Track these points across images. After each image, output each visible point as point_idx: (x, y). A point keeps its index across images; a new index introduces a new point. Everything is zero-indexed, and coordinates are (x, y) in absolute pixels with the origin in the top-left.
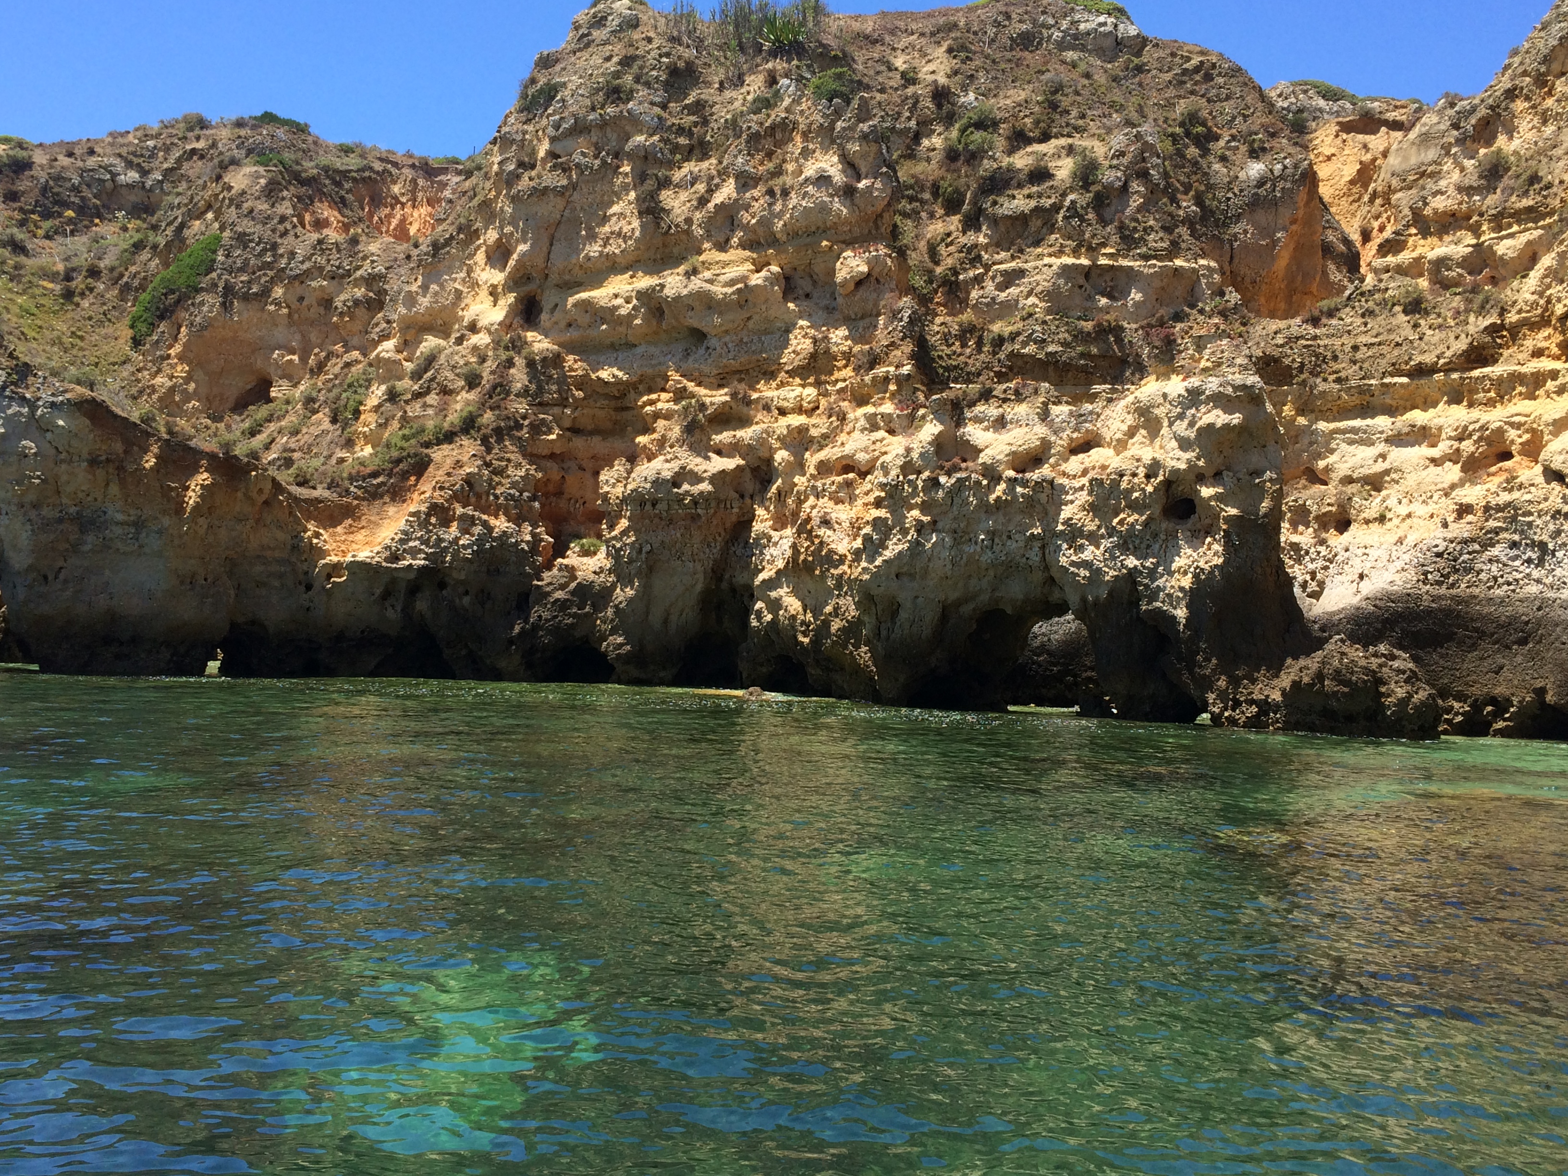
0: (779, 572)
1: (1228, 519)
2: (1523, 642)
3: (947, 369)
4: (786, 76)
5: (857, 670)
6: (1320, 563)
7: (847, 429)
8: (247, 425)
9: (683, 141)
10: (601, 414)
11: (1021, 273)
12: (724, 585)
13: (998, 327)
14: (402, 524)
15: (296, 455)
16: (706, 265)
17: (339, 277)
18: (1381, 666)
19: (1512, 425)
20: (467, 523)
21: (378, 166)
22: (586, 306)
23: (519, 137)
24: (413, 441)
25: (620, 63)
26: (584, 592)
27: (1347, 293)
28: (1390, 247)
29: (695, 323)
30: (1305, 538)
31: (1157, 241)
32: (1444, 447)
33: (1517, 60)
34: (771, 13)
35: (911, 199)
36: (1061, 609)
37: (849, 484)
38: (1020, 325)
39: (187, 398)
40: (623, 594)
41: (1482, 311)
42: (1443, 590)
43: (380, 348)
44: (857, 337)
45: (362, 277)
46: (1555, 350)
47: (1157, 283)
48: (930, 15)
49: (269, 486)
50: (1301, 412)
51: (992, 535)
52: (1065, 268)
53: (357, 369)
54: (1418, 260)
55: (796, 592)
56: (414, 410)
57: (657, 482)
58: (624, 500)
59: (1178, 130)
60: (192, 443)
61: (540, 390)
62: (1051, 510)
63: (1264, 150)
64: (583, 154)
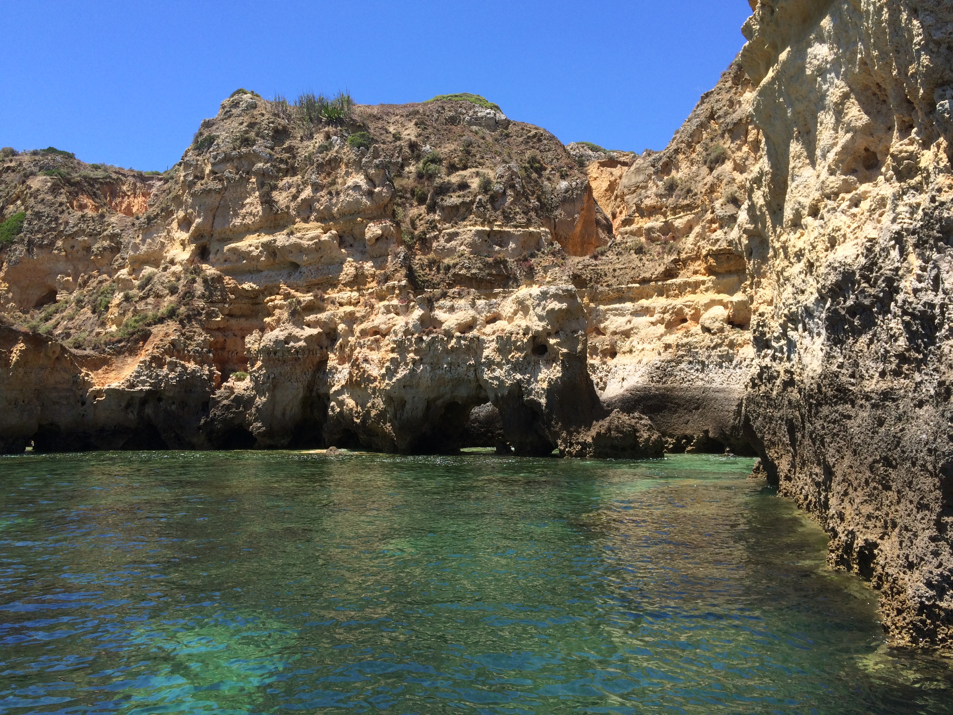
0: (343, 386)
1: (563, 355)
2: (697, 408)
3: (423, 282)
4: (335, 135)
5: (385, 435)
6: (604, 373)
7: (375, 313)
8: (43, 315)
9: (283, 166)
10: (244, 307)
11: (457, 234)
12: (314, 394)
13: (447, 261)
14: (136, 368)
15: (72, 331)
16: (298, 230)
17: (94, 235)
18: (636, 423)
19: (686, 306)
20: (173, 366)
21: (114, 176)
22: (234, 251)
23: (194, 163)
24: (141, 323)
25: (247, 126)
26: (239, 400)
27: (609, 244)
28: (627, 222)
29: (293, 259)
30: (595, 361)
31: (520, 218)
32: (657, 317)
33: (678, 135)
34: (325, 104)
35: (401, 197)
36: (485, 400)
37: (377, 341)
38: (458, 260)
39: (8, 301)
40: (260, 401)
41: (670, 252)
42: (660, 385)
43: (119, 273)
44: (378, 266)
45: (107, 235)
46: (703, 271)
47: (522, 239)
48: (405, 107)
49: (59, 349)
50: (591, 300)
51: (450, 364)
52: (478, 232)
53: (105, 285)
54: (640, 228)
55: (352, 396)
56: (141, 306)
57: (277, 342)
58: (259, 351)
59: (527, 165)
60: (14, 327)
61: (211, 295)
62: (479, 352)
63: (567, 175)
64: (230, 172)
